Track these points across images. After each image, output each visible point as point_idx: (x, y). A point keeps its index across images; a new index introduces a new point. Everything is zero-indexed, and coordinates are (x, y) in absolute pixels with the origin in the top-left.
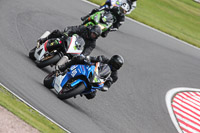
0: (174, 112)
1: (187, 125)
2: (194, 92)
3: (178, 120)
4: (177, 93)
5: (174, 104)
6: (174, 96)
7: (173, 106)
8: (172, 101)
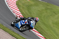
0: (7, 1)
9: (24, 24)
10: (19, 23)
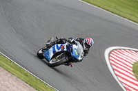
0: (111, 64)
1: (120, 72)
2: (124, 50)
3: (113, 69)
4: (112, 51)
5: (111, 58)
6: (110, 53)
7: (110, 59)
8: (109, 56)
9: (60, 50)
10: (51, 49)
